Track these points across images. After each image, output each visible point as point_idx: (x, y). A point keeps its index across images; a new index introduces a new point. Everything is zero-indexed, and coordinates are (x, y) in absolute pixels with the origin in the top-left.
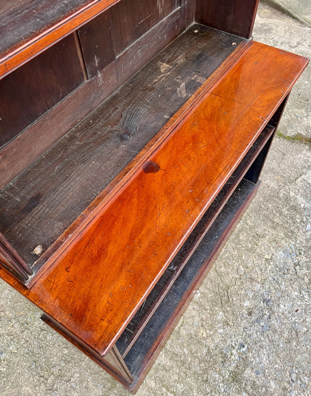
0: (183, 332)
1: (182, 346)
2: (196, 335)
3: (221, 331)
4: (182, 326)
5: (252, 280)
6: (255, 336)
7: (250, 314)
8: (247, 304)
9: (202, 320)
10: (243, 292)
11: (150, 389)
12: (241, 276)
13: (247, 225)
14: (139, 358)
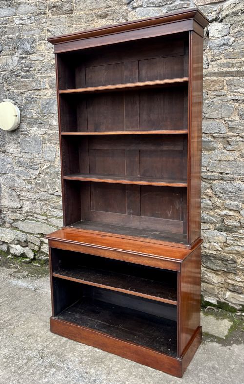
0: (77, 346)
1: (70, 346)
2: (75, 350)
3: (77, 359)
4: (81, 345)
5: (108, 374)
6: (73, 374)
7: (86, 373)
8: (93, 371)
9: (83, 352)
10: (100, 369)
11: (52, 337)
12: (111, 368)
13: (152, 373)
14: (62, 318)
